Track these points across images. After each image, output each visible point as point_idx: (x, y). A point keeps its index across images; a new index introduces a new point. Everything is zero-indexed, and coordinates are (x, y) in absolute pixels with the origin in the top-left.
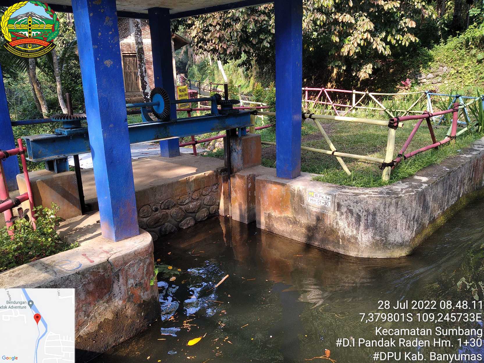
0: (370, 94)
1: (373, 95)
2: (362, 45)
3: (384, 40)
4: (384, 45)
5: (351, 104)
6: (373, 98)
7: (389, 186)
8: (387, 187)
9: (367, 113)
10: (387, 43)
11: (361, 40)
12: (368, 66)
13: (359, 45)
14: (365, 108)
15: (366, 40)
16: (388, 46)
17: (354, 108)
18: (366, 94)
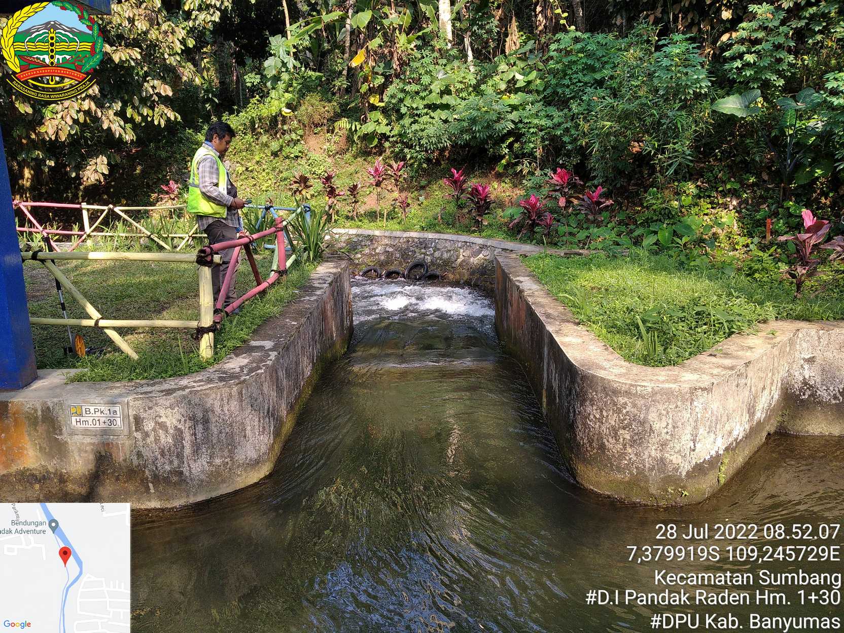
0: (117, 209)
1: (122, 211)
2: (82, 120)
3: (121, 114)
4: (122, 123)
5: (82, 228)
6: (122, 214)
7: (216, 367)
8: (214, 369)
9: (116, 243)
10: (127, 120)
11: (78, 112)
12: (99, 160)
13: (76, 121)
14: (111, 234)
15: (88, 113)
16: (129, 126)
17: (89, 236)
18: (110, 209)
